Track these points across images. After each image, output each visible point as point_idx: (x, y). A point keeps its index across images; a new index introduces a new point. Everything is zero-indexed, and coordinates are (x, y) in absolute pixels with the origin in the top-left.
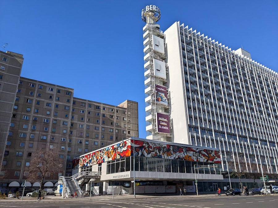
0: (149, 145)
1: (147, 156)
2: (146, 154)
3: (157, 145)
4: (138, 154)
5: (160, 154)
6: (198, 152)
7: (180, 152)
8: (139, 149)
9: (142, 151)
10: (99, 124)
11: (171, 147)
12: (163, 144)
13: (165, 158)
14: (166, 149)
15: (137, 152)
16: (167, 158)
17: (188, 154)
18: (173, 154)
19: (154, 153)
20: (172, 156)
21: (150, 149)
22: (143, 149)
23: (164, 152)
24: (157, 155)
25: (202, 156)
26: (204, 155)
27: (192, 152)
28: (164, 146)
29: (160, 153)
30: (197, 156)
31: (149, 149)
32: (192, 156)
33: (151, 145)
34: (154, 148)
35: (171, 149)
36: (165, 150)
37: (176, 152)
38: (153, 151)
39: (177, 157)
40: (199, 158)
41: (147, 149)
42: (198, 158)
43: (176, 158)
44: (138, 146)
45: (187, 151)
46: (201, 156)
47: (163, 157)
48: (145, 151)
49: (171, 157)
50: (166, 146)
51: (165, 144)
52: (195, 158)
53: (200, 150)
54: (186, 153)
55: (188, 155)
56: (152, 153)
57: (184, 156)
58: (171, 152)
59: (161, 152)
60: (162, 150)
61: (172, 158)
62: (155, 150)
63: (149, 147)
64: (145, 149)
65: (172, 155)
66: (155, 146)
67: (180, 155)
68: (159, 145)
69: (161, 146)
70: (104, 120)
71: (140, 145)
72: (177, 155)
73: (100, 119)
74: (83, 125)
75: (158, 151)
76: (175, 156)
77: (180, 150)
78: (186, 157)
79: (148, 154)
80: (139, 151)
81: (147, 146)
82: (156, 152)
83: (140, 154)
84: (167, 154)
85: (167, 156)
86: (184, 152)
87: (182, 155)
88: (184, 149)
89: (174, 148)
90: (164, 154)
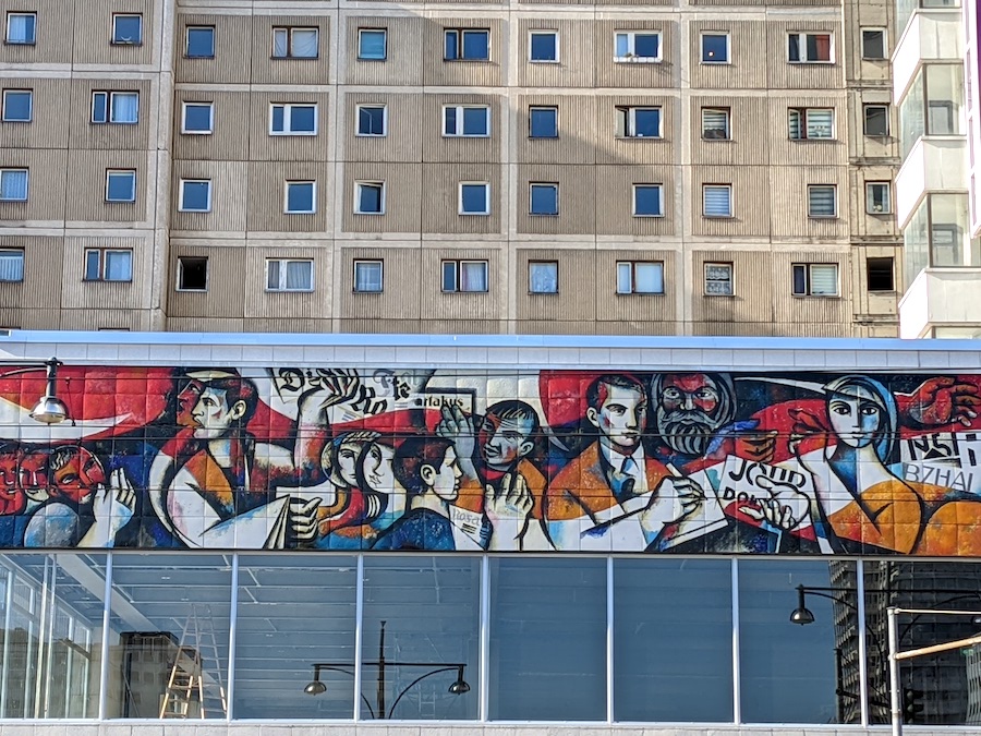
0: (253, 400)
1: (215, 540)
2: (192, 516)
3: (383, 392)
4: (87, 518)
5: (427, 501)
8: (98, 469)
9: (138, 483)
10: (490, 225)
11: (627, 397)
12: (487, 374)
13: (504, 540)
14: (521, 425)
15: (64, 498)
16: (535, 540)
17: (926, 471)
18: (641, 483)
19: (325, 493)
20: (615, 511)
21: (271, 456)
22: (162, 461)
23: (489, 477)
24: (362, 519)
28: (493, 392)
29: (414, 485)
31: (243, 453)
33: (281, 402)
34: (330, 435)
35: (620, 426)
36: (510, 441)
37: (690, 461)
38: (313, 477)
39: (710, 516)
41: (221, 453)
43: (689, 531)
44: (88, 428)
47: (463, 541)
49: (600, 528)
50: (528, 391)
51: (518, 374)
54: (890, 458)
56: (300, 492)
58: (616, 459)
59: (445, 480)
60: (465, 445)
61: (628, 537)
63: (253, 423)
65: (625, 493)
66: (338, 415)
67: (775, 489)
68: (413, 396)
69: (449, 397)
70: (551, 174)
71: (119, 419)
72: (709, 493)
73: (504, 169)
74: (307, 261)
75: (386, 467)
76: (670, 505)
77: (766, 431)
78: (873, 517)
79: (225, 516)
80: (101, 493)
81: (225, 418)
82: (353, 481)
83: (116, 524)
84: (538, 492)
85: (530, 516)
86: (842, 445)
87: (808, 488)
88: (854, 404)
89: (668, 412)
90: (491, 491)
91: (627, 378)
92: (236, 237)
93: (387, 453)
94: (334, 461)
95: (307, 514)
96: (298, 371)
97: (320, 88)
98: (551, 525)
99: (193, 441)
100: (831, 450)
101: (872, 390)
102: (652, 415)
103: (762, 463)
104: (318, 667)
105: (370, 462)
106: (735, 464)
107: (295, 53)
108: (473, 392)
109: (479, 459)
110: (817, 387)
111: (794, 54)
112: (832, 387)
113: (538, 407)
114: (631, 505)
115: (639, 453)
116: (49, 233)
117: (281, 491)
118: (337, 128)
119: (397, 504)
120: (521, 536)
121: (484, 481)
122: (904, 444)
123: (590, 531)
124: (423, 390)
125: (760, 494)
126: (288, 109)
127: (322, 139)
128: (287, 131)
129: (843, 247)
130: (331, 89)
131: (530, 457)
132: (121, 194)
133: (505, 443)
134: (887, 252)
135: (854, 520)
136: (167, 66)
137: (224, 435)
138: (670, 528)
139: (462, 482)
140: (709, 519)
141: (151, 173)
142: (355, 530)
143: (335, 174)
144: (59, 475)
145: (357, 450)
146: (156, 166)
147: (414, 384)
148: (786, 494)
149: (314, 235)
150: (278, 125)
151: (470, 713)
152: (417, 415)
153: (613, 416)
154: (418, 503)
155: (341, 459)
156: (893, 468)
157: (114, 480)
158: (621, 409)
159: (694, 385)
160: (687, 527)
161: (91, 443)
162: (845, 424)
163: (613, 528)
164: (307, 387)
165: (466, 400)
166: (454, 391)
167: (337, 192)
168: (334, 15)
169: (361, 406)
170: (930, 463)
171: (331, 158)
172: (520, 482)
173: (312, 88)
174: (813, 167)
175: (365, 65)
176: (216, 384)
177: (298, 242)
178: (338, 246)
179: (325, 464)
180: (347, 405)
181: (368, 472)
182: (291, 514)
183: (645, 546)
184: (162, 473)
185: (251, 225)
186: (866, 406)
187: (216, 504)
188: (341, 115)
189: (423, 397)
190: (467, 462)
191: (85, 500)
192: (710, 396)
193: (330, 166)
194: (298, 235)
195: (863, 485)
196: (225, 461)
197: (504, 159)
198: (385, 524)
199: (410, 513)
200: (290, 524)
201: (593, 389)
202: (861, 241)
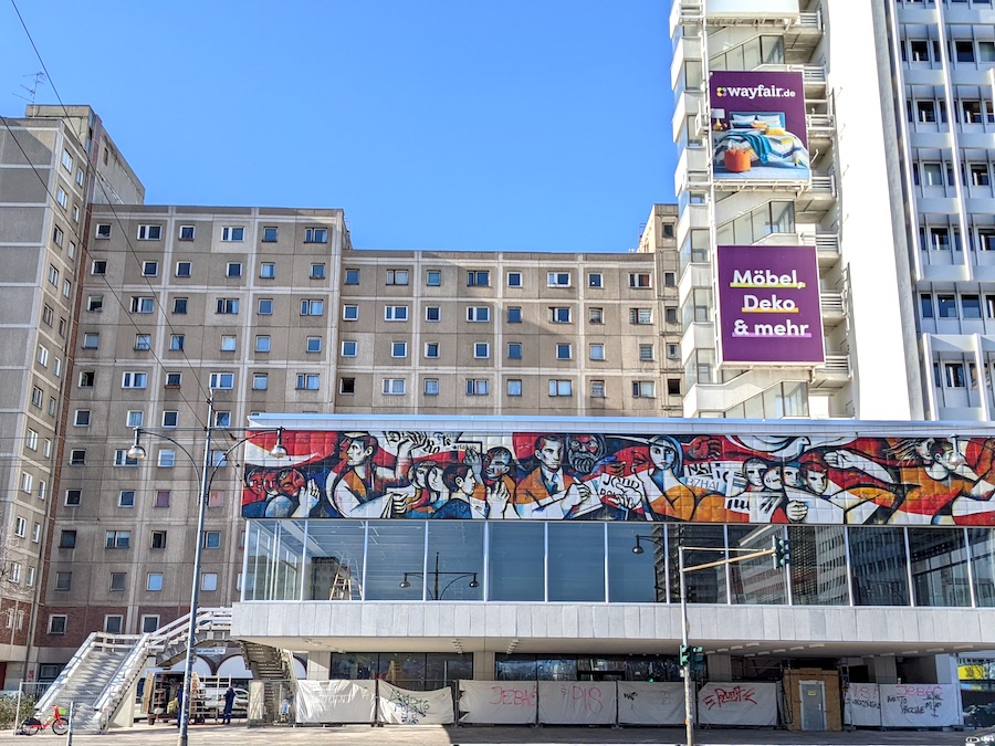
0: (376, 447)
1: (358, 514)
2: (347, 503)
3: (438, 443)
4: (296, 503)
5: (459, 495)
6: (790, 461)
7: (621, 472)
8: (302, 479)
9: (321, 486)
10: (489, 363)
11: (554, 445)
12: (487, 434)
13: (496, 514)
14: (503, 458)
15: (285, 494)
16: (510, 514)
17: (696, 481)
18: (561, 487)
19: (410, 491)
20: (549, 500)
21: (385, 473)
22: (332, 476)
23: (488, 483)
24: (428, 503)
25: (833, 487)
26: (851, 480)
27: (733, 467)
28: (490, 443)
29: (453, 487)
30: (778, 486)
31: (371, 472)
32: (732, 491)
33: (389, 447)
34: (413, 463)
35: (551, 459)
36: (498, 466)
37: (585, 476)
38: (404, 483)
39: (594, 502)
40: (803, 496)
41: (360, 472)
42: (786, 501)
43: (584, 510)
44: (297, 460)
45: (688, 459)
46: (817, 485)
47: (477, 514)
48: (343, 484)
49: (541, 508)
50: (507, 442)
51: (501, 434)
52: (755, 499)
53: (814, 444)
54: (679, 475)
55: (691, 490)
56: (398, 490)
57: (654, 494)
58: (549, 475)
59: (467, 485)
60: (477, 469)
61: (555, 512)
62: (421, 478)
63: (376, 457)
64: (346, 471)
65: (553, 491)
66: (417, 454)
67: (625, 489)
68: (452, 444)
69: (469, 445)
70: (518, 339)
71: (312, 456)
72: (593, 491)
73: (496, 337)
74: (402, 380)
75: (439, 478)
76: (575, 498)
77: (620, 462)
78: (671, 503)
79: (362, 502)
80: (302, 492)
81: (363, 455)
82: (424, 485)
83: (310, 506)
84: (512, 491)
85: (508, 502)
86: (657, 469)
87: (640, 489)
88: (662, 449)
89: (574, 452)
90: (489, 491)
91: (555, 436)
92: (368, 368)
93: (440, 472)
94: (414, 475)
95: (402, 501)
96: (397, 433)
97: (409, 299)
98: (518, 506)
99: (347, 466)
100: (651, 471)
101: (670, 442)
102: (566, 454)
103: (619, 476)
104: (406, 574)
105: (432, 475)
106: (606, 477)
107: (397, 282)
108: (481, 443)
109: (484, 475)
110: (644, 441)
111: (633, 284)
112: (651, 441)
113: (512, 450)
114: (556, 497)
115: (560, 472)
116: (279, 366)
117: (389, 490)
118: (417, 317)
119: (444, 497)
120: (503, 512)
121: (486, 485)
122: (686, 469)
123: (537, 509)
124: (457, 442)
125: (618, 492)
126: (394, 308)
127: (410, 322)
128: (393, 318)
129: (656, 374)
130: (414, 299)
131: (508, 474)
132: (314, 349)
133: (496, 467)
134: (677, 376)
135: (663, 504)
136: (336, 288)
137: (361, 464)
138: (575, 508)
139: (476, 486)
140: (593, 504)
141: (329, 338)
142: (424, 509)
143: (416, 339)
144: (283, 482)
145: (426, 470)
146: (331, 335)
147: (453, 439)
148: (630, 492)
149: (406, 368)
150: (389, 316)
151: (478, 597)
152: (454, 454)
153: (547, 454)
154: (454, 496)
155: (418, 474)
156: (681, 479)
157: (309, 485)
158: (551, 451)
159: (586, 439)
160: (582, 507)
161: (298, 468)
162: (658, 459)
163: (547, 508)
164: (402, 440)
165: (478, 446)
166: (472, 442)
167: (417, 348)
168: (416, 265)
169: (428, 449)
170: (699, 477)
171: (414, 331)
172: (503, 486)
173: (405, 299)
174: (642, 336)
175: (430, 288)
176: (358, 439)
177: (398, 371)
178: (417, 373)
179: (410, 477)
180: (421, 449)
181: (431, 481)
182: (394, 501)
183: (563, 517)
184: (332, 482)
185: (376, 363)
186: (668, 449)
187: (358, 497)
188: (419, 310)
189: (457, 445)
190: (478, 476)
191: (295, 494)
192: (593, 445)
193: (414, 335)
194: (398, 367)
195: (666, 488)
196: (363, 476)
197: (496, 332)
198: (439, 506)
199: (451, 500)
200: (393, 505)
201: (538, 441)
202: (666, 371)
